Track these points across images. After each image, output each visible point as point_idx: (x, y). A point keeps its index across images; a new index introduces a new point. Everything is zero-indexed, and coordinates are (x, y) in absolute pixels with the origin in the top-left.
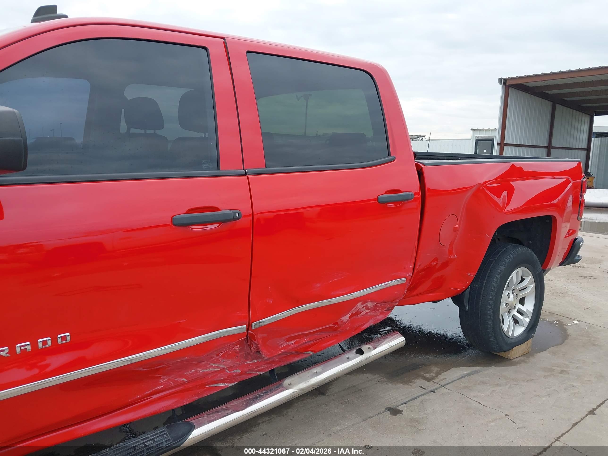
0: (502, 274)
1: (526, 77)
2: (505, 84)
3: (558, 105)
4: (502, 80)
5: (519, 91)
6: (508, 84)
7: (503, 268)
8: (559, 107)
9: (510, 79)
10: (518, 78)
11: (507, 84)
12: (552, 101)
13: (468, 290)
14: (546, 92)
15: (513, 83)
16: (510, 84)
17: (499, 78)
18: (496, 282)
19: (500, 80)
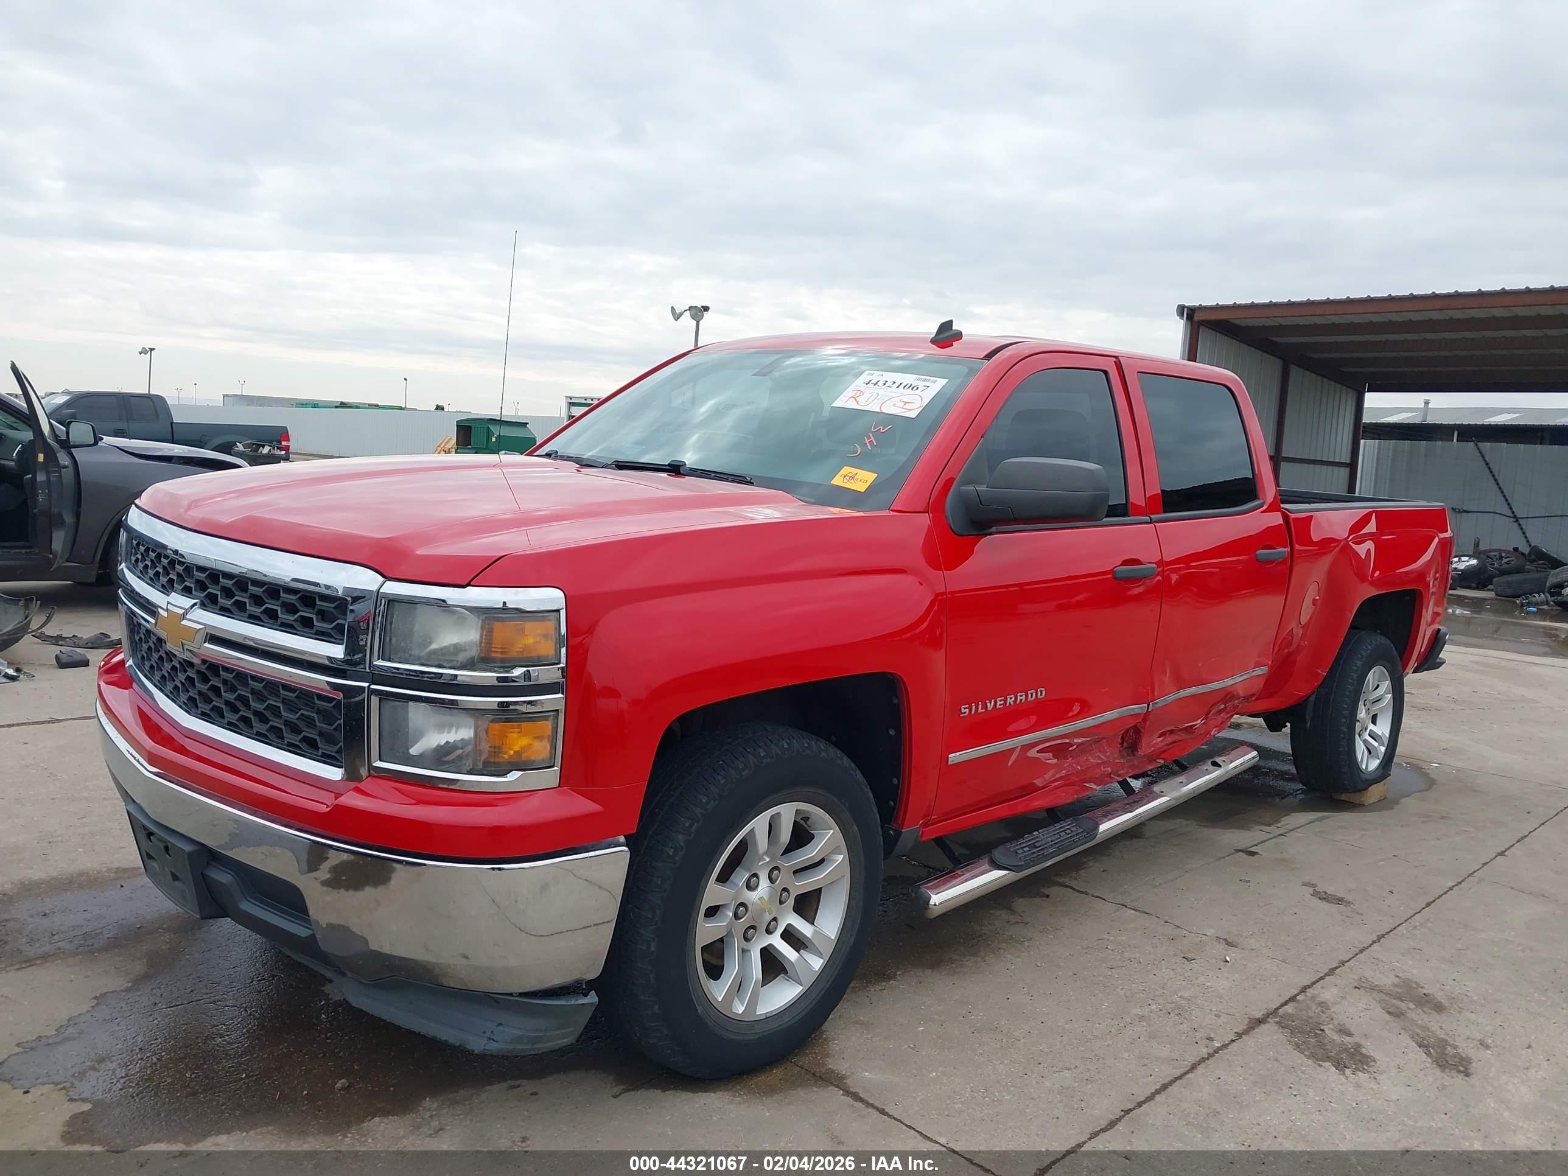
0: (1359, 672)
1: (1235, 307)
2: (1190, 318)
3: (1294, 366)
4: (1186, 309)
5: (1218, 334)
6: (1197, 317)
7: (1359, 663)
8: (1295, 373)
9: (1201, 308)
10: (1218, 308)
11: (1196, 319)
12: (1282, 359)
13: (1314, 696)
14: (1273, 339)
15: (1208, 318)
16: (1201, 319)
17: (1179, 306)
18: (1352, 684)
19: (1181, 309)
